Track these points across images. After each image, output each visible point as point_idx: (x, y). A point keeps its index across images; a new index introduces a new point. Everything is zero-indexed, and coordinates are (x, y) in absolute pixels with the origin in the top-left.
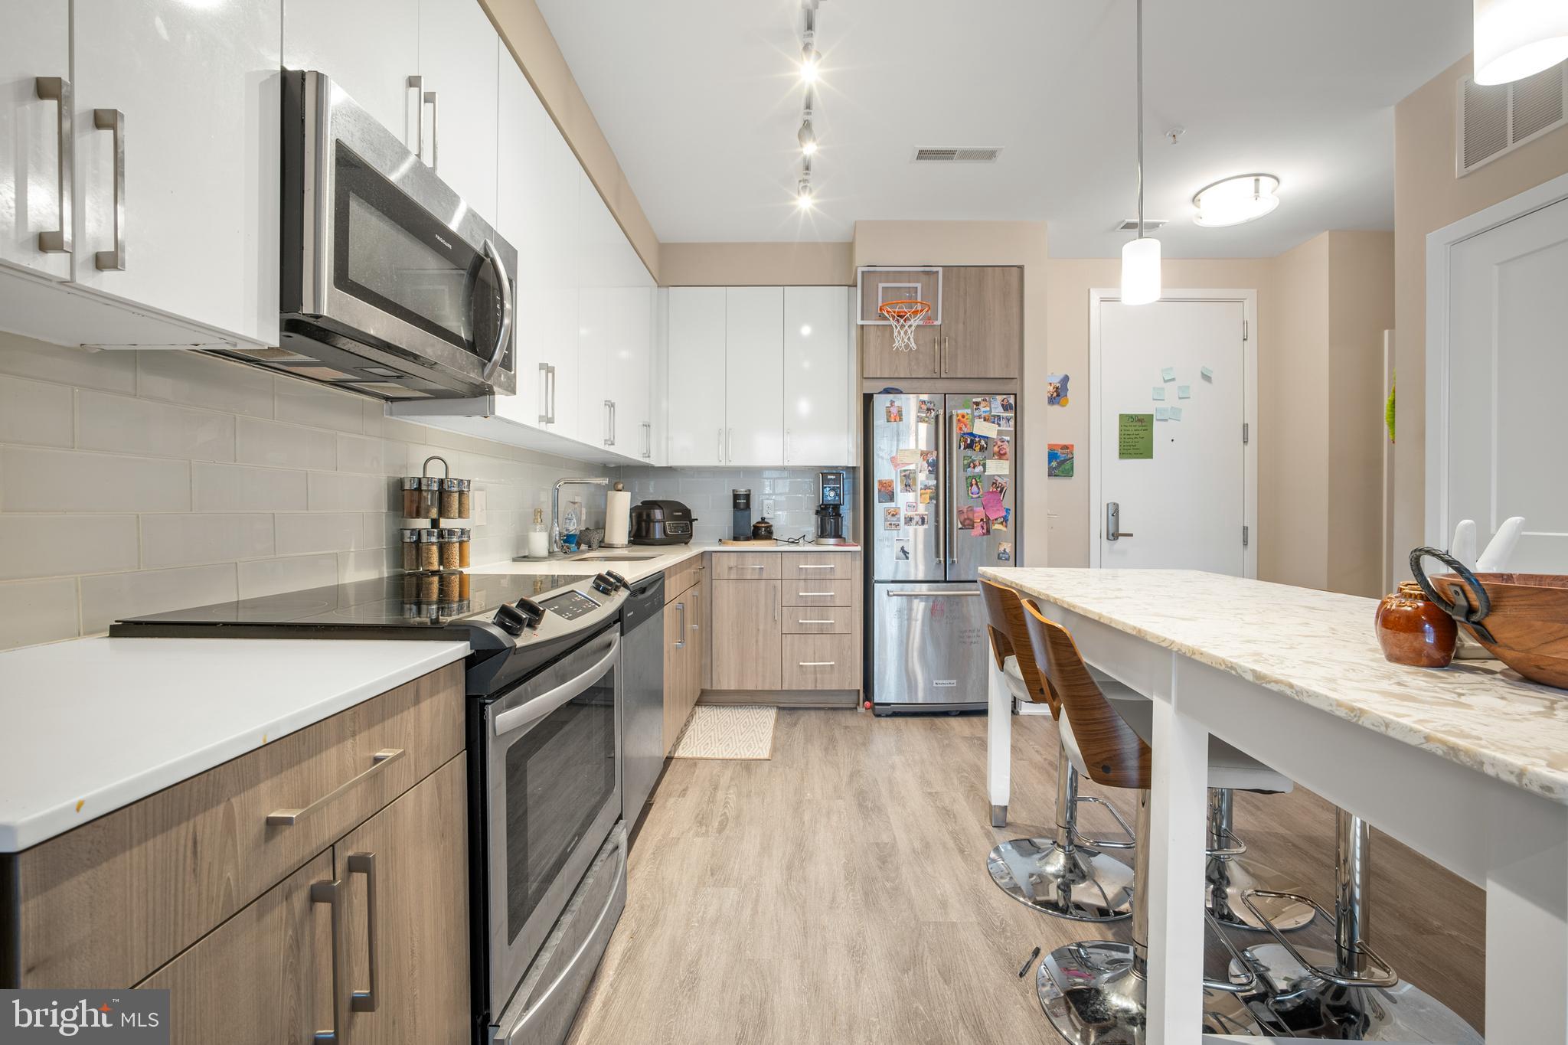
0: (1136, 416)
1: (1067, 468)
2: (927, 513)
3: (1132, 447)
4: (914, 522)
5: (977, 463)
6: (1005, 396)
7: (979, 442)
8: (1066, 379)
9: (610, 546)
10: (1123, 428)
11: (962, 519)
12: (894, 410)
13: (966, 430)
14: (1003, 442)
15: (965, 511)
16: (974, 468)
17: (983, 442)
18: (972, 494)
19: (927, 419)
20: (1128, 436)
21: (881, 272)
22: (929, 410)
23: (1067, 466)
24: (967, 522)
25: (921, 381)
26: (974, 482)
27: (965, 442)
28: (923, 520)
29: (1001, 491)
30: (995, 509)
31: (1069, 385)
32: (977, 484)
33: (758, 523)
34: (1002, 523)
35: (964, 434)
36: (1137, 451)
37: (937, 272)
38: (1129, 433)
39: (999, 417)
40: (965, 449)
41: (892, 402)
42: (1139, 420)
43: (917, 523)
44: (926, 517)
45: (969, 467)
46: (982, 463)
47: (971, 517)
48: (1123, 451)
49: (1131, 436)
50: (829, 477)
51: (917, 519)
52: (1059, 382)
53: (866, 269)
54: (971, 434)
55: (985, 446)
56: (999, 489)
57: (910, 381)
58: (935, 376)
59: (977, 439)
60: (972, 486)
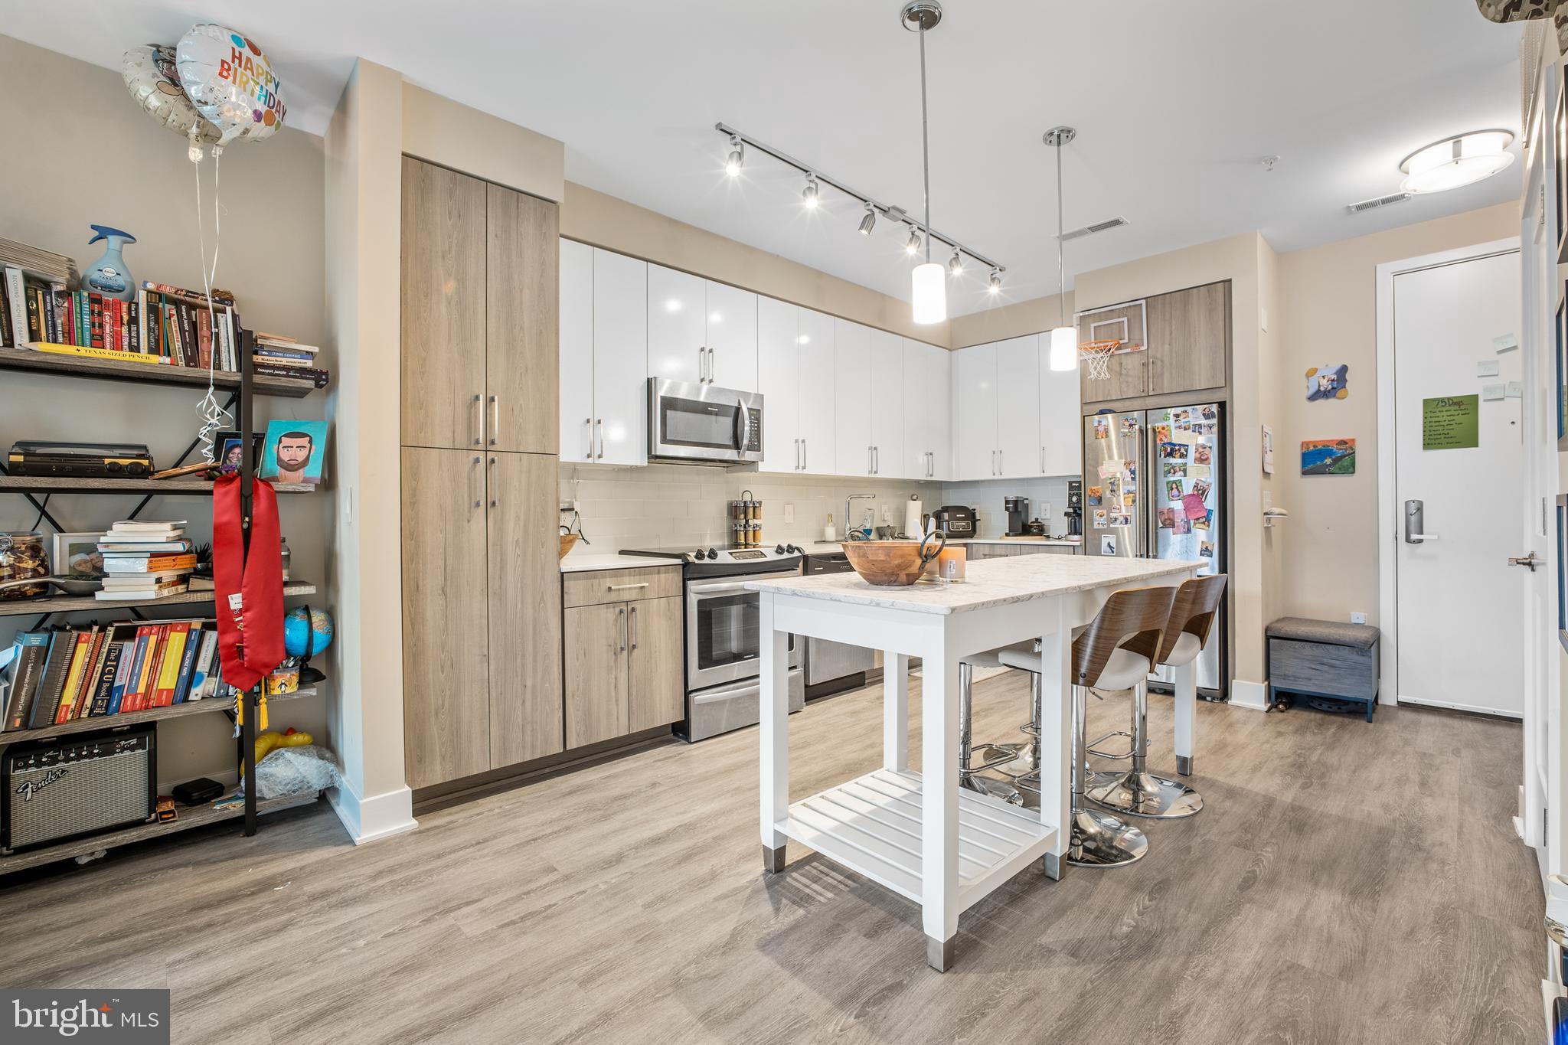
0: (1449, 399)
1: (1345, 464)
2: (1129, 514)
3: (1443, 436)
4: (1118, 522)
5: (1177, 469)
6: (1206, 406)
7: (1179, 450)
8: (1344, 370)
9: (907, 538)
10: (1430, 414)
11: (1163, 519)
12: (1101, 429)
13: (1166, 440)
14: (1205, 448)
15: (1166, 512)
16: (1174, 473)
17: (1182, 450)
18: (1173, 496)
19: (1129, 434)
20: (1437, 424)
21: (1094, 314)
22: (1131, 425)
23: (1346, 461)
24: (1168, 522)
25: (1133, 400)
26: (1174, 486)
27: (1165, 451)
28: (1126, 519)
29: (1203, 494)
30: (1196, 510)
31: (1348, 376)
32: (1177, 488)
33: (1032, 523)
34: (1204, 523)
35: (1164, 444)
36: (1450, 440)
37: (1141, 304)
38: (1438, 419)
39: (1200, 426)
40: (1165, 457)
41: (1099, 422)
42: (1455, 404)
43: (1121, 522)
44: (1129, 518)
45: (1170, 473)
46: (1182, 468)
47: (1171, 517)
48: (1427, 441)
49: (1441, 424)
50: (1074, 484)
51: (1121, 519)
52: (1335, 374)
53: (1081, 314)
54: (1170, 444)
55: (1185, 453)
56: (1200, 492)
57: (1122, 402)
58: (1143, 394)
59: (1177, 448)
60: (1172, 489)
